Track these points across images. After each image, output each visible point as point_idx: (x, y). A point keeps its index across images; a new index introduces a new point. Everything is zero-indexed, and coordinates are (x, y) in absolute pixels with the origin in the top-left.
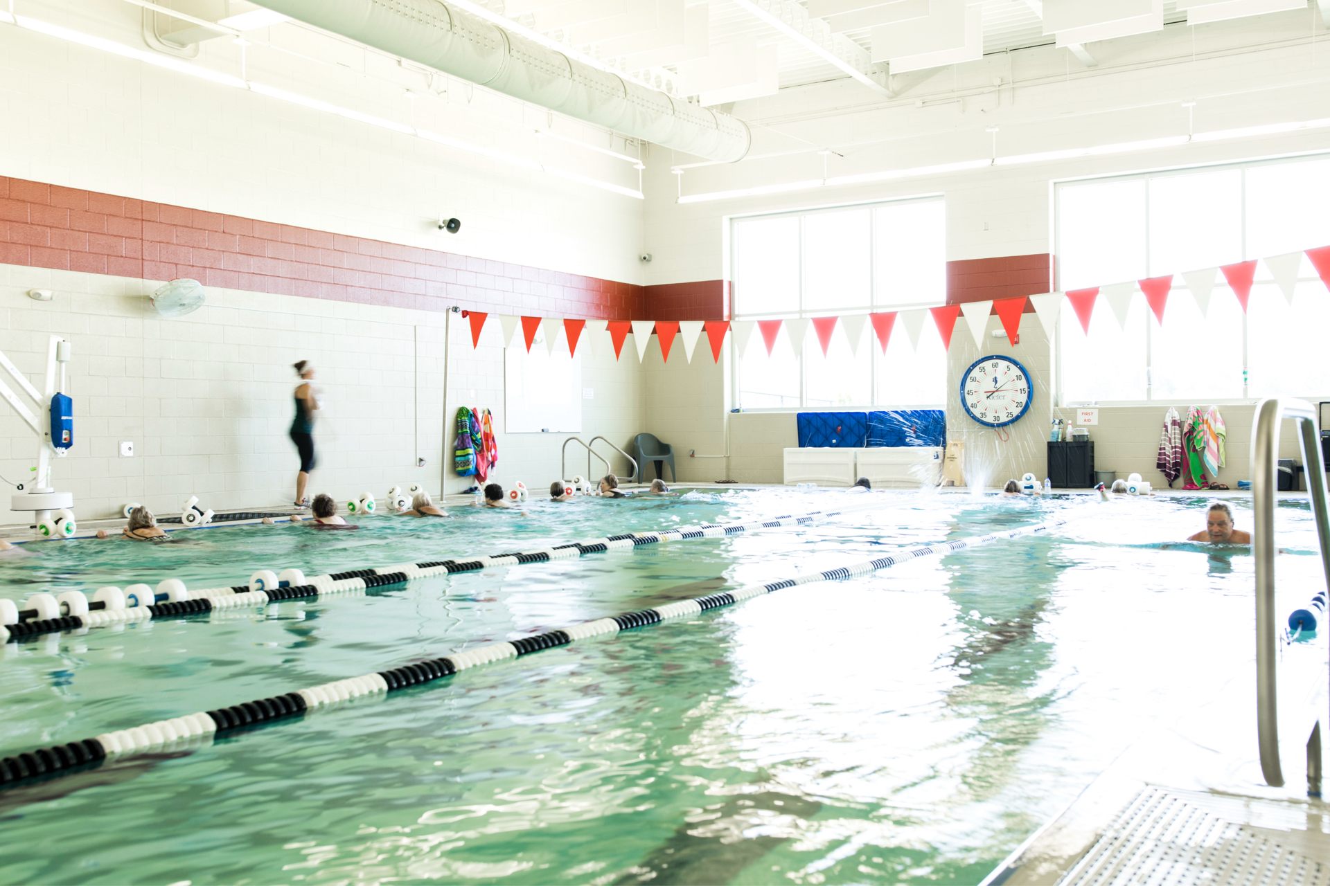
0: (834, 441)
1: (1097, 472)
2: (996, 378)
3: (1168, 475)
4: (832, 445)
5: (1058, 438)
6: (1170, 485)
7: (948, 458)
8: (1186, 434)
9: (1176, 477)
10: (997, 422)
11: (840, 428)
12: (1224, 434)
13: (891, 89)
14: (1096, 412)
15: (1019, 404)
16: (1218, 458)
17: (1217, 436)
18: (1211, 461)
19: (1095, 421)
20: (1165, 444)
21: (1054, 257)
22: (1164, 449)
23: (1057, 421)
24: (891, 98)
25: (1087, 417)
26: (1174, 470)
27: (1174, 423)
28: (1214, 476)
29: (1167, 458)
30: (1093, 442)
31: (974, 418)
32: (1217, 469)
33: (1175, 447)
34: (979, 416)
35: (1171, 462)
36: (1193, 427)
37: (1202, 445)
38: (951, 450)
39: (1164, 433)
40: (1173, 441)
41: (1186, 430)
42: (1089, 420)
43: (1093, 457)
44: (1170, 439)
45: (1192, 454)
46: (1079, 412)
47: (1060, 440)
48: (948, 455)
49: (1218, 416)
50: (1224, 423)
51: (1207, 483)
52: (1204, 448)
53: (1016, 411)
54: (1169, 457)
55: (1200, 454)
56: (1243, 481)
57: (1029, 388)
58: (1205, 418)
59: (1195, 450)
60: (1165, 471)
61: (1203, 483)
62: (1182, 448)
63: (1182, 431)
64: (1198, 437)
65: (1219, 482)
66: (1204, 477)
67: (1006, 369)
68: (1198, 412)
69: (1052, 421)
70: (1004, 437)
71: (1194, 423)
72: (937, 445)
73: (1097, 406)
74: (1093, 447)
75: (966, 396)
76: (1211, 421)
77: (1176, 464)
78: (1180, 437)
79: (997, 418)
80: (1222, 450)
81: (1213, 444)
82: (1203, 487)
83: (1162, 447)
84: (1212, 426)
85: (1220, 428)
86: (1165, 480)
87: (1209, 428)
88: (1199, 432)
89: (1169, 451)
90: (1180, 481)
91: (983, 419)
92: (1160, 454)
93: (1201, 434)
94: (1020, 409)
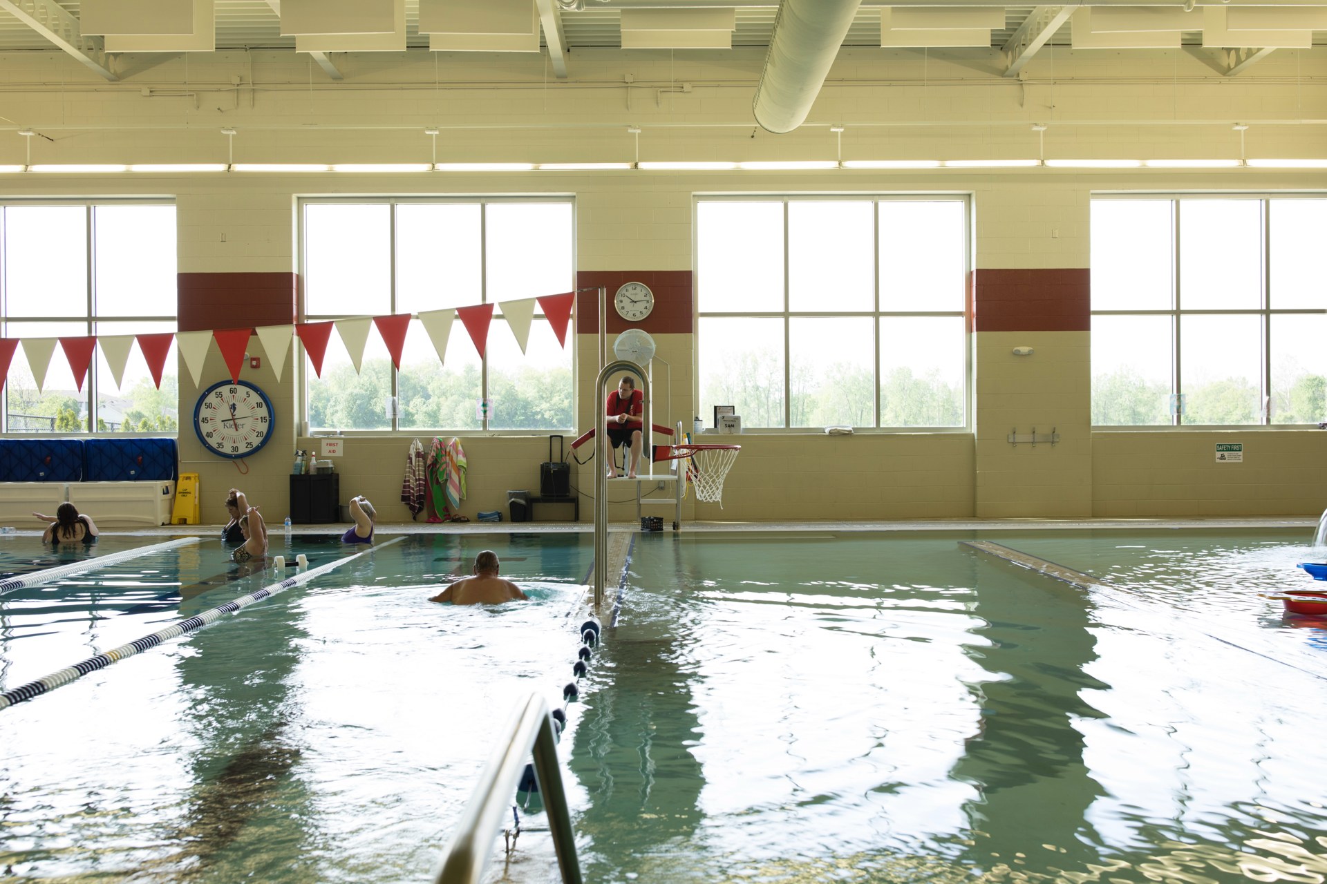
0: (42, 474)
1: (341, 506)
2: (234, 404)
3: (412, 508)
4: (38, 479)
5: (301, 471)
6: (414, 518)
7: (180, 493)
8: (429, 466)
9: (420, 509)
10: (235, 453)
11: (49, 458)
12: (465, 466)
13: (112, 71)
14: (341, 443)
15: (260, 434)
16: (459, 490)
17: (459, 469)
18: (454, 494)
19: (339, 452)
20: (409, 477)
21: (298, 276)
22: (409, 481)
23: (300, 453)
24: (113, 80)
25: (332, 448)
26: (418, 503)
27: (418, 454)
28: (456, 509)
29: (412, 491)
30: (338, 475)
31: (210, 448)
32: (458, 500)
33: (419, 479)
34: (215, 446)
35: (415, 494)
36: (436, 460)
37: (445, 478)
38: (182, 484)
39: (408, 465)
40: (417, 473)
41: (429, 462)
42: (334, 451)
43: (337, 490)
44: (414, 471)
45: (435, 487)
46: (324, 443)
47: (303, 473)
48: (180, 488)
49: (460, 448)
50: (465, 455)
51: (449, 515)
52: (447, 480)
53: (256, 441)
54: (413, 489)
55: (443, 487)
56: (483, 513)
57: (270, 416)
58: (448, 450)
59: (438, 482)
60: (409, 504)
61: (445, 516)
62: (426, 480)
63: (425, 463)
64: (441, 470)
65: (461, 514)
66: (446, 509)
67: (245, 396)
68: (441, 443)
69: (295, 452)
70: (244, 469)
71: (437, 455)
72: (168, 478)
73: (343, 436)
74: (337, 480)
75: (201, 423)
76: (453, 453)
77: (420, 497)
78: (423, 469)
79: (235, 449)
80: (463, 482)
81: (455, 477)
82: (446, 519)
83: (407, 479)
84: (454, 458)
85: (461, 460)
86: (409, 513)
87: (452, 460)
88: (442, 464)
89: (412, 483)
90: (424, 514)
91: (220, 450)
92: (404, 487)
93: (444, 466)
94: (261, 439)
